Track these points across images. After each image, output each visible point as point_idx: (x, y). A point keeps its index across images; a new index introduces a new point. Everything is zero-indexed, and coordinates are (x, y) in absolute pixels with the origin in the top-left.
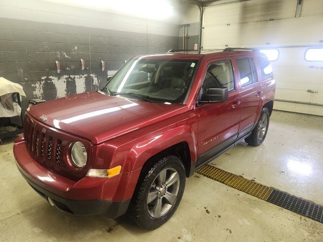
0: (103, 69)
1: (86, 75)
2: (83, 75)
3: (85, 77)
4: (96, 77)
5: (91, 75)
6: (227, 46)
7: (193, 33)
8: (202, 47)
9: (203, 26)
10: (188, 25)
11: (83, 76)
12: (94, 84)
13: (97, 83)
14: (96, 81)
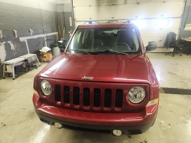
0: (16, 36)
1: (4, 42)
2: (2, 42)
3: (4, 44)
4: (12, 43)
5: (8, 42)
6: (91, 19)
7: (67, 10)
8: (75, 19)
9: (74, 6)
10: (63, 5)
11: (3, 44)
12: (12, 49)
13: (13, 48)
14: (13, 47)
